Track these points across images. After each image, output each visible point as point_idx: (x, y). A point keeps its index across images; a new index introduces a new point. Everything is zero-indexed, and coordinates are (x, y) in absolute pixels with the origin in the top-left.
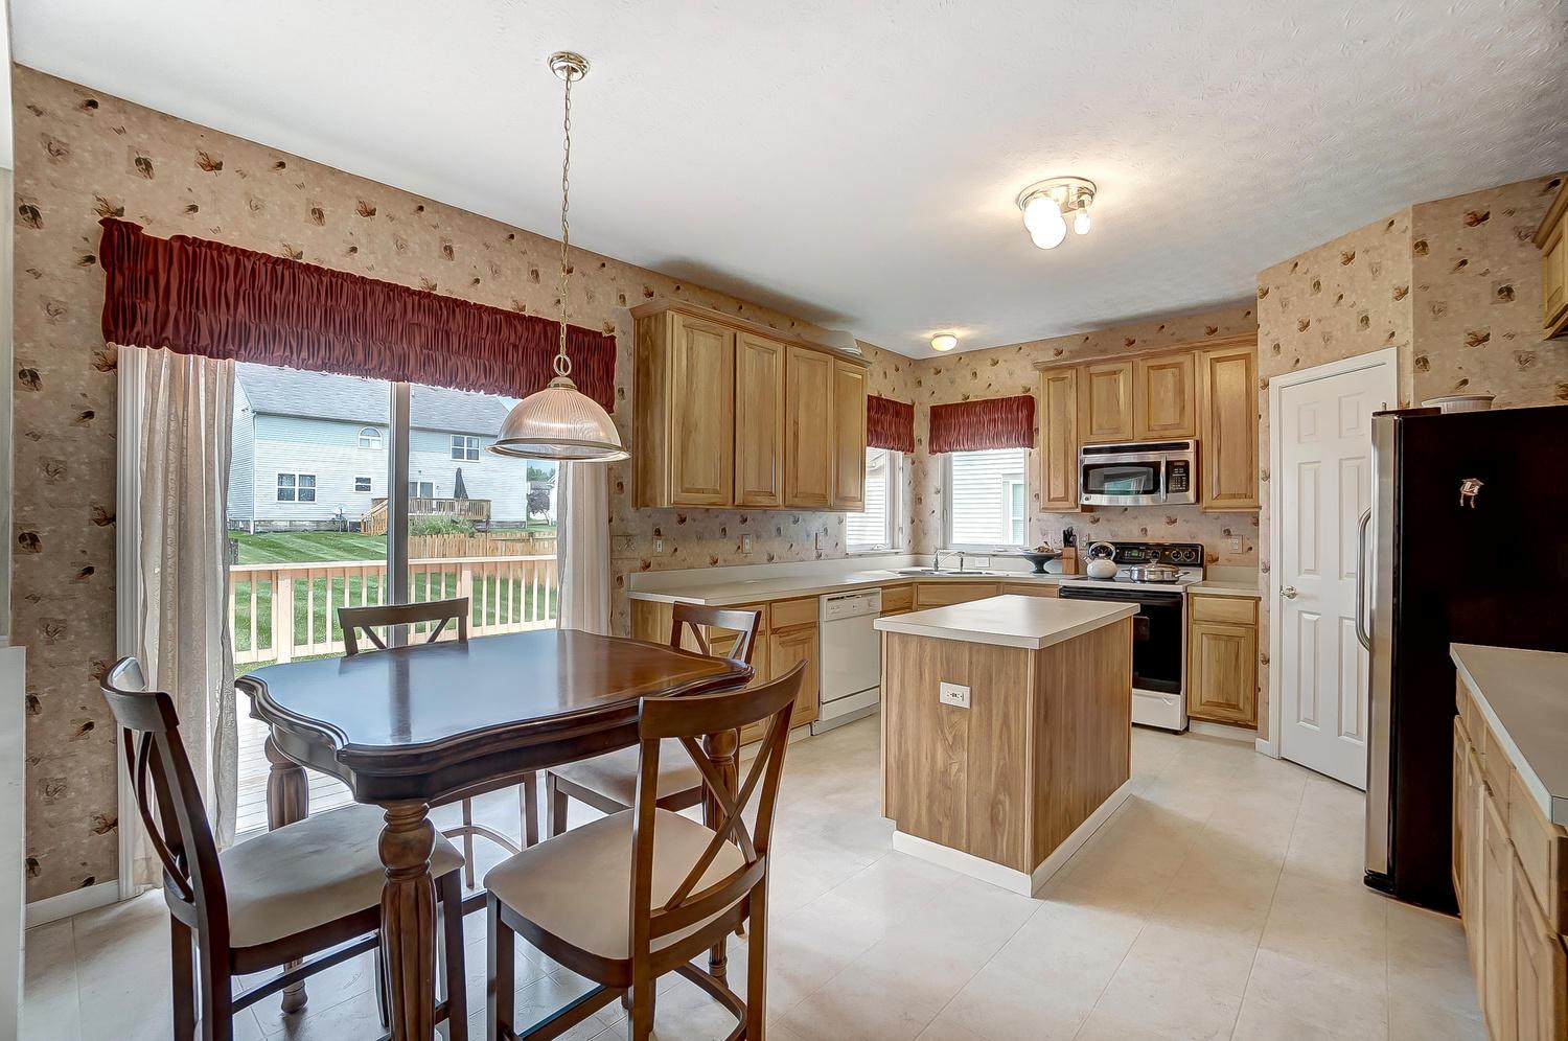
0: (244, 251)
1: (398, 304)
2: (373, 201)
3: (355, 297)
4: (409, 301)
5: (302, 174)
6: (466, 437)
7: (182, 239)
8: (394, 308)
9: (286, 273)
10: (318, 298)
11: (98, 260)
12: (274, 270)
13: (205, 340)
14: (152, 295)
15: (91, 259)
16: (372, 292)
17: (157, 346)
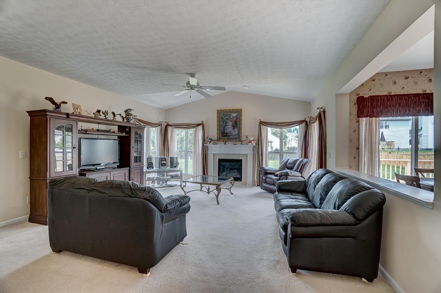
0: (381, 96)
1: (417, 98)
2: (407, 75)
3: (406, 99)
4: (420, 96)
5: (391, 75)
6: (384, 122)
7: (371, 96)
8: (416, 99)
9: (390, 98)
10: (397, 101)
11: (356, 104)
12: (388, 98)
13: (375, 115)
14: (366, 108)
15: (355, 104)
16: (410, 97)
17: (367, 117)
